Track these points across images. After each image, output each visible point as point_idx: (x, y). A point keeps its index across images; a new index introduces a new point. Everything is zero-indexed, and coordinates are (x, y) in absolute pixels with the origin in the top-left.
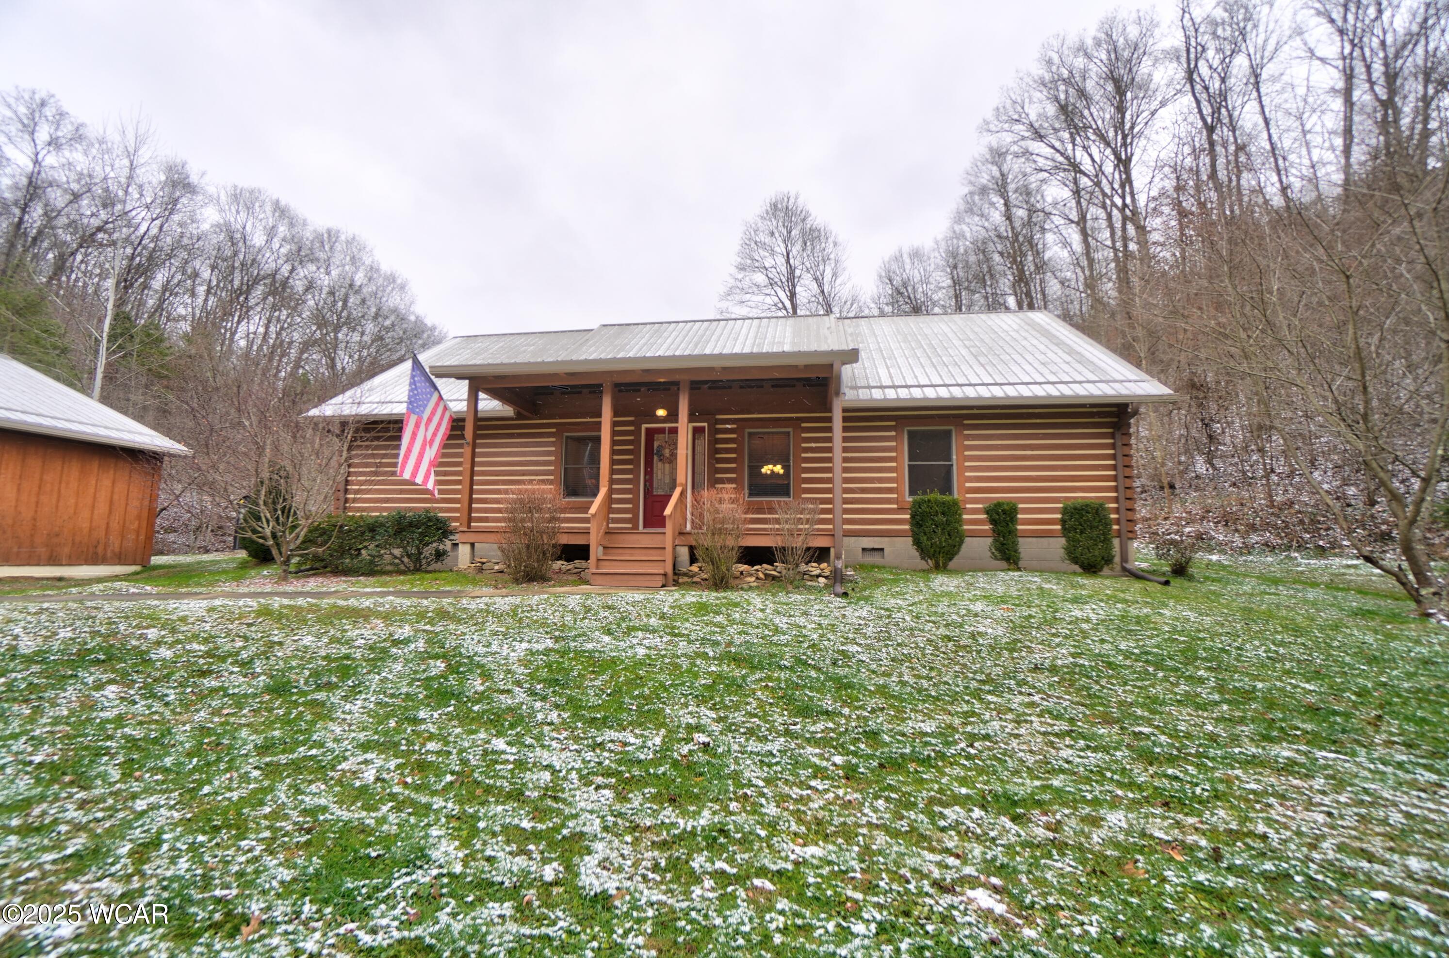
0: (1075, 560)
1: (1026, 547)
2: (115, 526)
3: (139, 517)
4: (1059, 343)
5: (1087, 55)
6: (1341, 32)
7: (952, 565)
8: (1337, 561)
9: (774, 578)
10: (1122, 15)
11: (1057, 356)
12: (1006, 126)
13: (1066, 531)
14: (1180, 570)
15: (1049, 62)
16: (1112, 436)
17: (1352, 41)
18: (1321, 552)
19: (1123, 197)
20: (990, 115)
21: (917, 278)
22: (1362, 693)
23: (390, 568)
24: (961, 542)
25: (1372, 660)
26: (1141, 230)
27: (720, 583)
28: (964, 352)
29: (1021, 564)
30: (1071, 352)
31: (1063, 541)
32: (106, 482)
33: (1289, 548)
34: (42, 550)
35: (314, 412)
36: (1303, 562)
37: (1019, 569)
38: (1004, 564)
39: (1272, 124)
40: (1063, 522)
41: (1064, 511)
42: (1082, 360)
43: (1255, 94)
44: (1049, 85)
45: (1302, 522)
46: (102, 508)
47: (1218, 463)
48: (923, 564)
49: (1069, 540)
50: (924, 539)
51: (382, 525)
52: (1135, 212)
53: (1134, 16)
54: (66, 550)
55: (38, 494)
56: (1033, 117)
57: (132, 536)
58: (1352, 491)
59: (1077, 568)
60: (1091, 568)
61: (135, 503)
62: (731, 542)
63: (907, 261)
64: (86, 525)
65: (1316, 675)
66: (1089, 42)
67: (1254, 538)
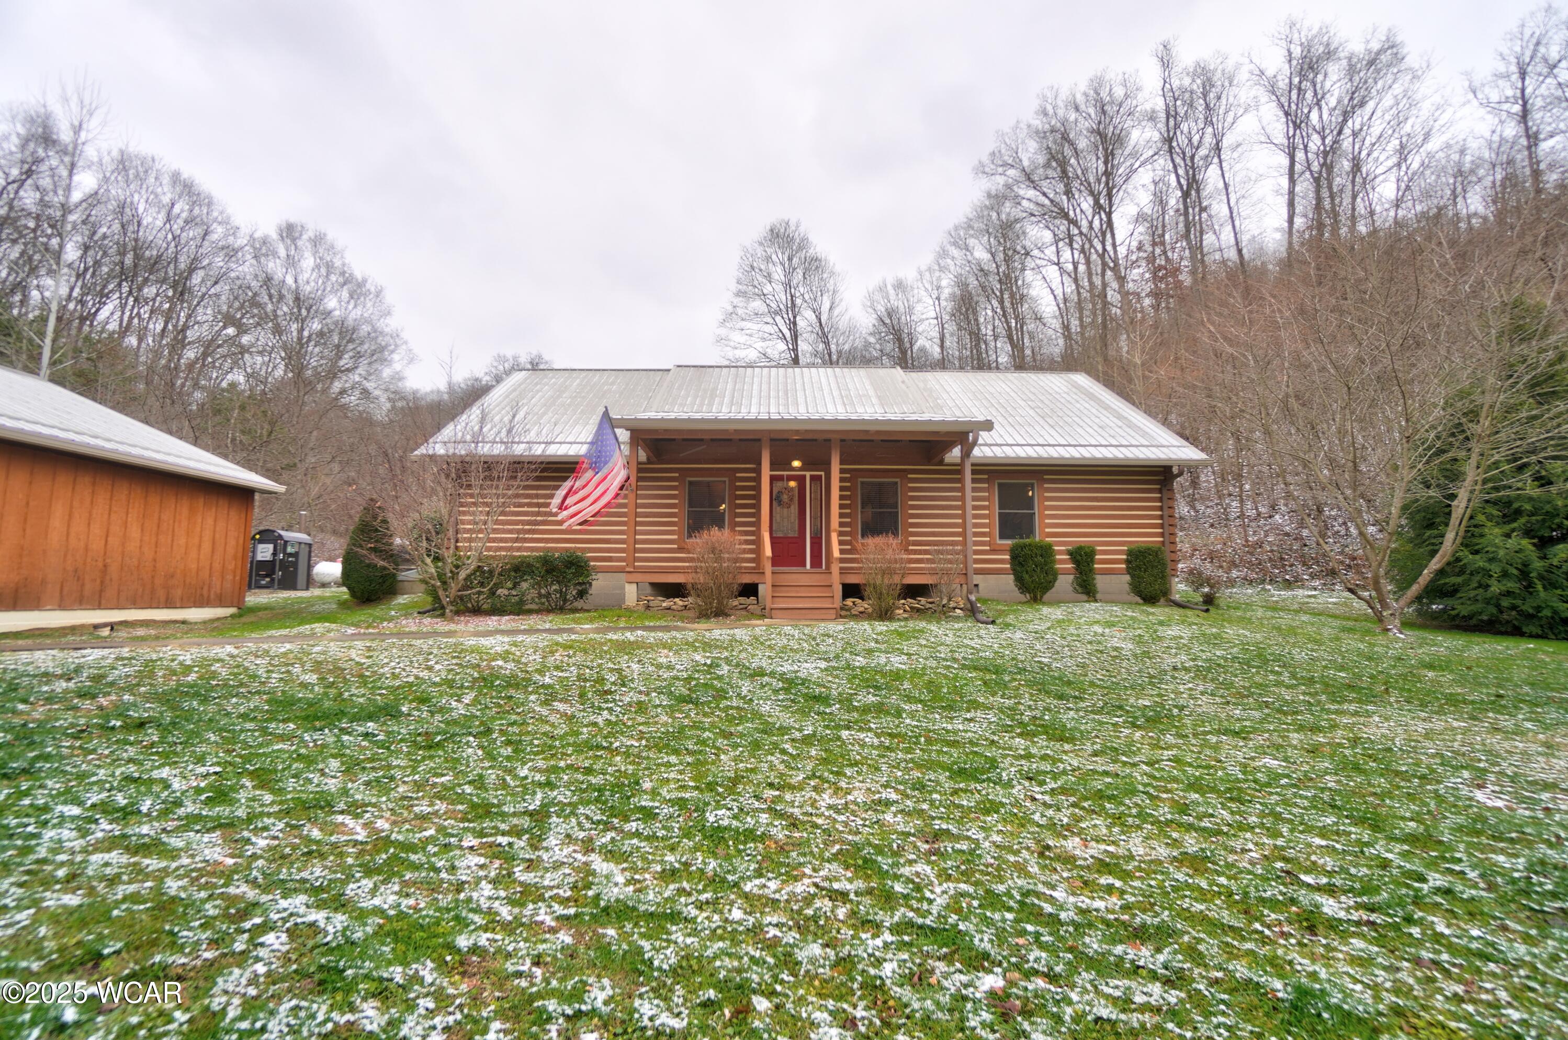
0: (1139, 593)
1: (1101, 582)
2: (217, 566)
3: (235, 558)
4: (1107, 408)
5: (1077, 109)
6: (1287, 114)
7: (1047, 596)
8: (1300, 592)
9: (918, 610)
10: (1110, 75)
11: (1111, 421)
12: (1000, 170)
13: (1129, 571)
14: (1209, 601)
15: (1046, 114)
16: (1160, 491)
17: (1294, 123)
18: (1288, 585)
19: (1103, 243)
20: (986, 159)
21: (902, 309)
22: (1372, 677)
23: (533, 606)
24: (1055, 579)
25: (1369, 659)
26: (1121, 280)
27: (884, 614)
28: (1031, 412)
29: (1098, 596)
30: (1120, 417)
31: (1127, 578)
32: (210, 521)
33: (1263, 581)
34: (161, 593)
35: (422, 451)
36: (1277, 594)
37: (1096, 601)
38: (1085, 597)
39: (1231, 189)
40: (1128, 562)
41: (1130, 553)
42: (1131, 425)
43: (1216, 160)
44: (1041, 135)
45: (1270, 560)
46: (207, 546)
47: (1199, 506)
48: (1022, 598)
49: (1132, 576)
50: (1026, 577)
51: (529, 565)
52: (1115, 261)
53: (1120, 77)
54: (179, 592)
55: (157, 535)
56: (1026, 163)
57: (229, 577)
58: (1305, 533)
59: (1138, 599)
60: (1150, 599)
61: (232, 542)
62: (897, 579)
63: (891, 292)
64: (194, 566)
65: (1342, 668)
66: (1080, 98)
67: (1234, 573)
